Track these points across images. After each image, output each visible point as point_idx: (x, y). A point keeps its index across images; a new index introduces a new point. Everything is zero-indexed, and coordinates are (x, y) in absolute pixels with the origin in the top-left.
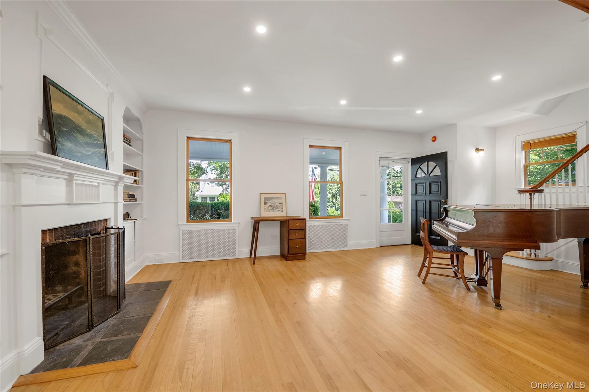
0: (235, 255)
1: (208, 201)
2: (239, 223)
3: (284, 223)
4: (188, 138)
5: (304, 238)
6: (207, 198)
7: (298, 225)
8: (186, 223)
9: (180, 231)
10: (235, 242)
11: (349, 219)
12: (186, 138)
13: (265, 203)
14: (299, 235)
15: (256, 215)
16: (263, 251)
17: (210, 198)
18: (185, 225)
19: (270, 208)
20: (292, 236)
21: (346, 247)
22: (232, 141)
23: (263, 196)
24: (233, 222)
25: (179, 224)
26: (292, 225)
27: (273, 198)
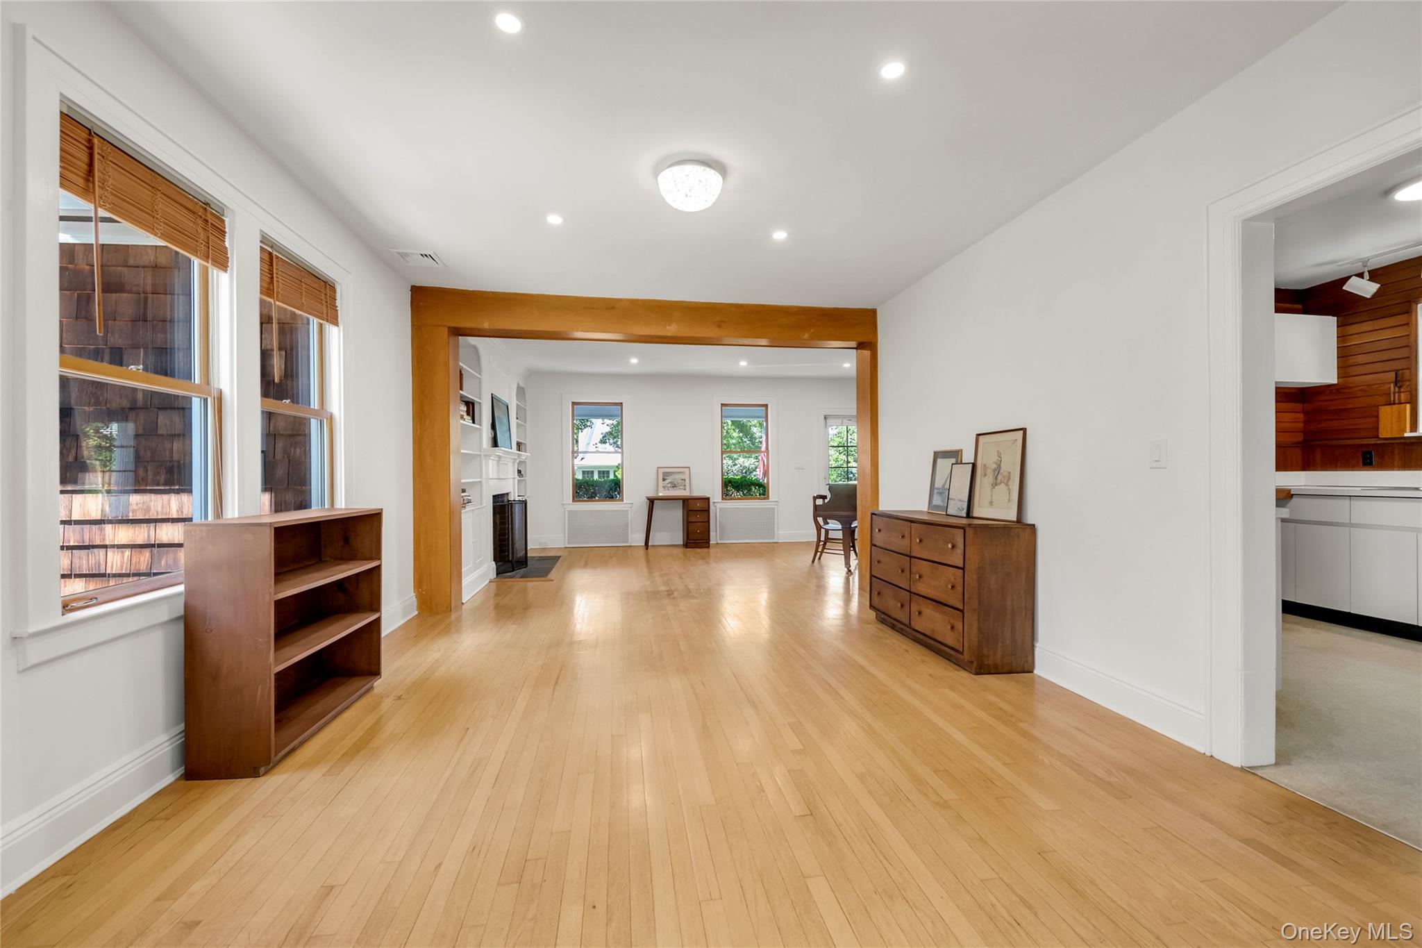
0: (627, 542)
1: (596, 477)
2: (632, 504)
3: (686, 502)
4: (574, 403)
5: (706, 520)
6: (593, 472)
7: (699, 505)
8: (571, 502)
9: (565, 512)
10: (627, 526)
11: (777, 501)
12: (571, 404)
13: (664, 480)
14: (699, 517)
15: (652, 495)
16: (658, 538)
17: (599, 472)
18: (569, 504)
19: (669, 485)
20: (693, 519)
21: (774, 538)
22: (624, 404)
23: (661, 471)
24: (625, 502)
25: (564, 503)
26: (693, 506)
27: (673, 473)
